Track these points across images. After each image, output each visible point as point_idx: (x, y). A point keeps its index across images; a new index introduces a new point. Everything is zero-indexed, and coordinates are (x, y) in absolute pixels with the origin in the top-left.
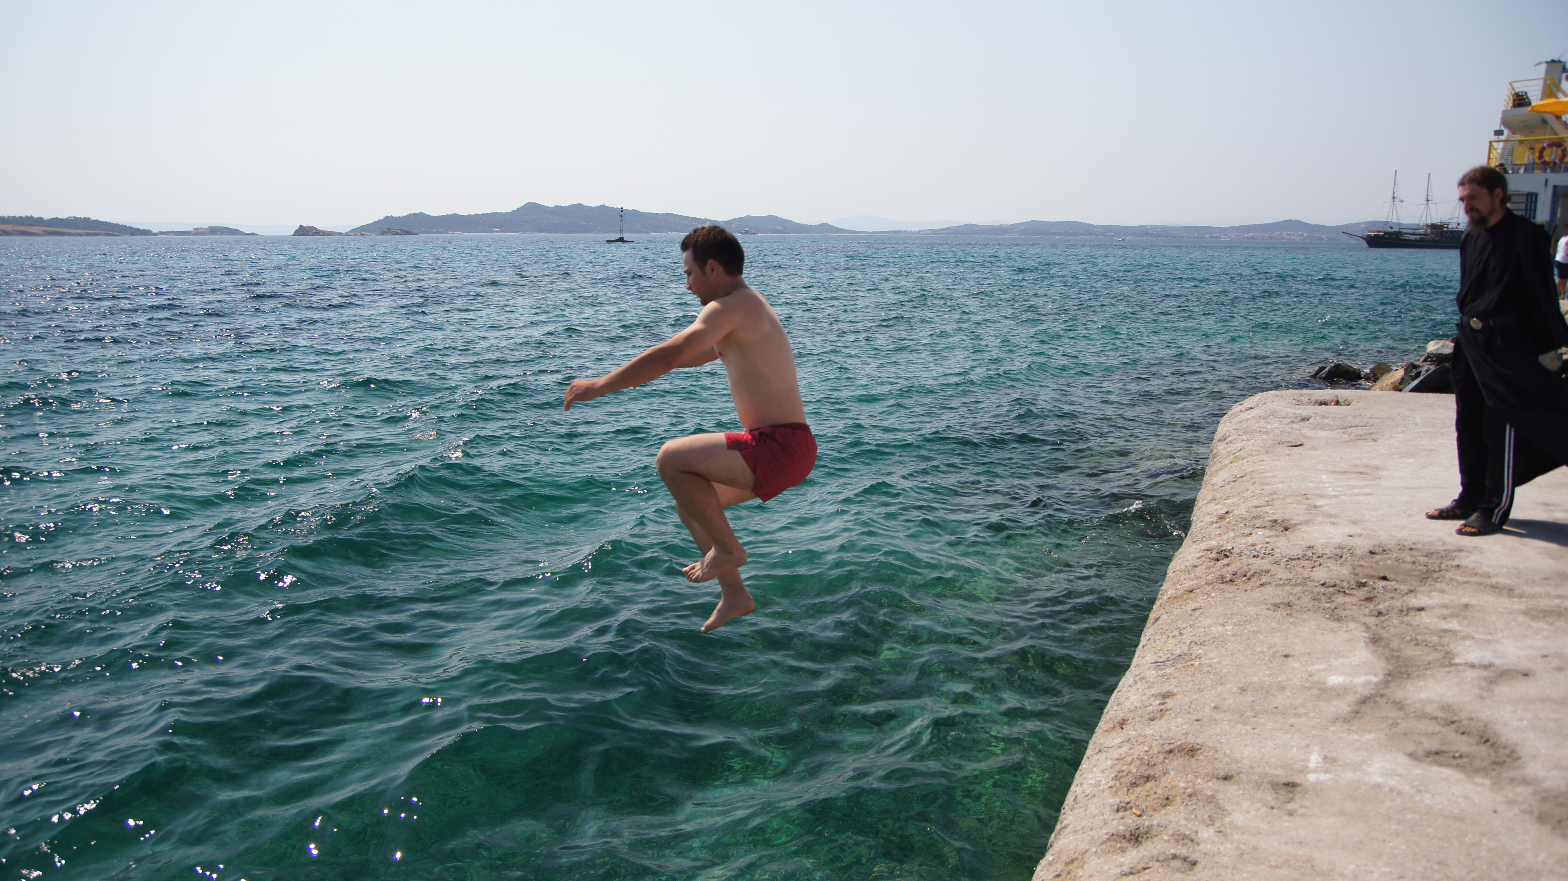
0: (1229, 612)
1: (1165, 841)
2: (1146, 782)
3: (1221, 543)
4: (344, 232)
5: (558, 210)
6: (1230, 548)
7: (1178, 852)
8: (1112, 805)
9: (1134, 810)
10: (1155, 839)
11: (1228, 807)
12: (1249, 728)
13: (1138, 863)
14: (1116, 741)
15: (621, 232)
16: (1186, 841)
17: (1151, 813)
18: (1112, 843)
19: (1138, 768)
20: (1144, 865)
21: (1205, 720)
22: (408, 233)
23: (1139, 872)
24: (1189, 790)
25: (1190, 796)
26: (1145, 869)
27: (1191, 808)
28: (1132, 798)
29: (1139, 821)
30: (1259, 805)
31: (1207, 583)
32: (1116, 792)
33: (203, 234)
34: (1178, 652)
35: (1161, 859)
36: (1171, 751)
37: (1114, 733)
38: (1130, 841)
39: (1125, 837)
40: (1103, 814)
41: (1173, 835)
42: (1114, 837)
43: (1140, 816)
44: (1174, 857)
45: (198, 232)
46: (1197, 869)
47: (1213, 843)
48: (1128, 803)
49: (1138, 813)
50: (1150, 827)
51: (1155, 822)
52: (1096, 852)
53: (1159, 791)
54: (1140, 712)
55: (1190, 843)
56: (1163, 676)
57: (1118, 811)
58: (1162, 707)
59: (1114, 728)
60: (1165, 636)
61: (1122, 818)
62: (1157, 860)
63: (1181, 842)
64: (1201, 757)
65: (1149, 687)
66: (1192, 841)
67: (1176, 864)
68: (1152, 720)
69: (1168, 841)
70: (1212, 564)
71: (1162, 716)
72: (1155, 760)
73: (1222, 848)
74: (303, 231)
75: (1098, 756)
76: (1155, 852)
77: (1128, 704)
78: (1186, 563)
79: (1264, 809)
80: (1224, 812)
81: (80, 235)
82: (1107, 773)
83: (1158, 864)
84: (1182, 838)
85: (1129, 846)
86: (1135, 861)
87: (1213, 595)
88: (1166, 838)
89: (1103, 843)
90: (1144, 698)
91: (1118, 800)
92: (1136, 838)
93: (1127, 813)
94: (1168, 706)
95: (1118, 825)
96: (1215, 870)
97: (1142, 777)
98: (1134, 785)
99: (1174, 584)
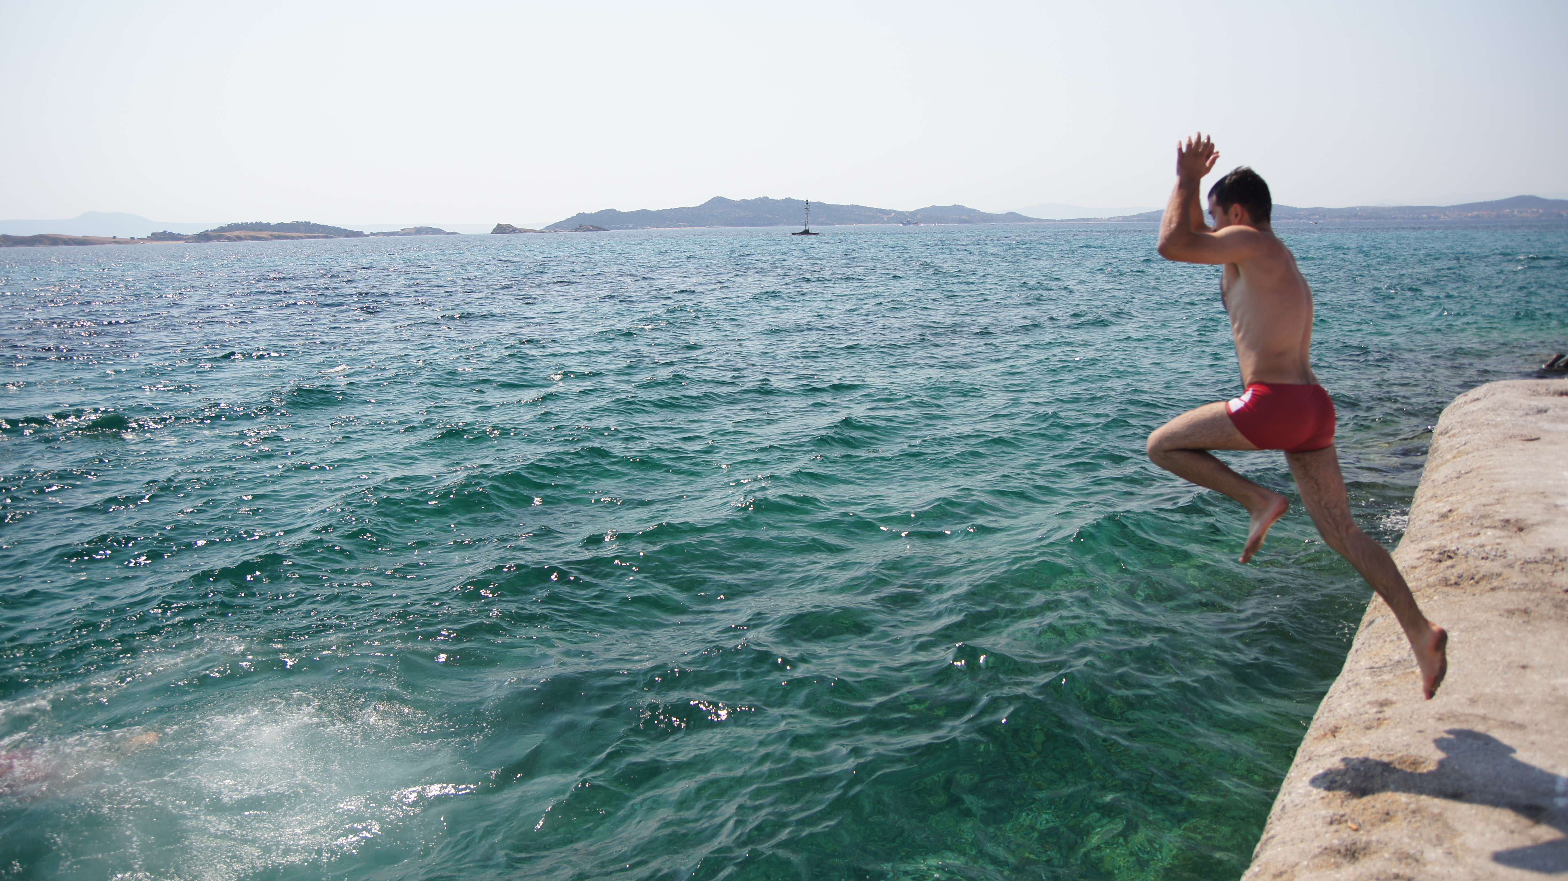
1: (1386, 859)
3: (1444, 543)
4: (538, 229)
5: (744, 204)
6: (1454, 548)
7: (1401, 872)
8: (1324, 818)
9: (1349, 824)
10: (1374, 856)
11: (1459, 827)
14: (1328, 750)
15: (807, 224)
16: (1409, 861)
17: (1368, 828)
18: (1325, 857)
19: (1353, 779)
21: (1429, 731)
22: (598, 229)
24: (1413, 806)
25: (1414, 812)
27: (1416, 825)
28: (1347, 810)
29: (1356, 836)
30: (1496, 827)
31: (1428, 586)
32: (1329, 804)
34: (1397, 658)
35: (1381, 878)
37: (1325, 741)
38: (1345, 856)
39: (1339, 852)
40: (1314, 826)
41: (1395, 853)
42: (1328, 851)
43: (1356, 830)
44: (1397, 877)
45: (405, 232)
47: (1442, 865)
48: (1343, 816)
49: (1354, 827)
50: (1368, 843)
51: (1374, 838)
52: (1307, 866)
53: (1378, 805)
54: (1354, 720)
55: (1414, 864)
56: (1379, 683)
57: (1331, 823)
58: (1380, 715)
59: (1325, 735)
60: (1381, 641)
61: (1337, 831)
63: (1404, 861)
65: (1364, 694)
66: (1417, 861)
68: (1368, 729)
69: (1390, 859)
70: (1434, 565)
71: (1379, 725)
72: (1372, 772)
73: (1453, 871)
74: (501, 229)
75: (1309, 764)
76: (1373, 870)
77: (1340, 711)
80: (1455, 833)
81: (301, 238)
84: (1404, 857)
85: (1345, 862)
86: (1352, 878)
87: (1435, 598)
88: (1386, 855)
89: (1316, 856)
90: (1359, 705)
91: (1331, 812)
92: (1352, 853)
93: (1343, 826)
94: (1386, 715)
95: (1332, 838)
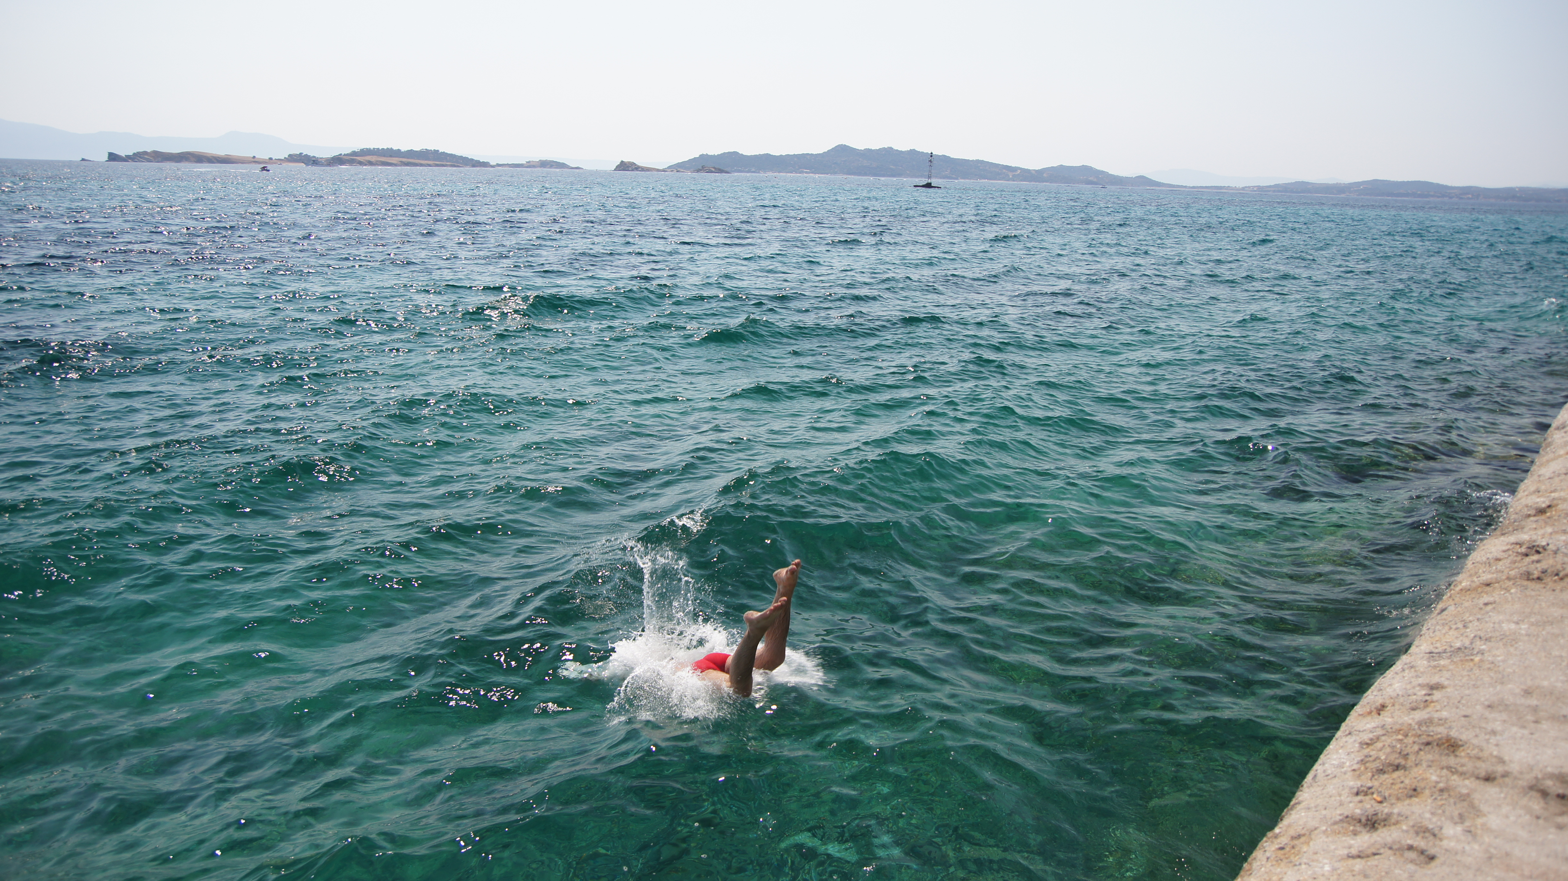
0: (1527, 610)
1: (1403, 831)
2: (1394, 771)
3: (1534, 537)
4: (661, 168)
5: (868, 153)
6: (1544, 543)
7: (1415, 844)
8: (1351, 788)
9: (1375, 796)
10: (1393, 828)
11: (1484, 808)
12: (1526, 732)
13: (1369, 848)
14: (1368, 726)
15: (929, 177)
17: (1393, 801)
18: (1345, 825)
19: (1387, 755)
20: (1374, 851)
21: (1475, 717)
22: (720, 171)
23: (1368, 856)
24: (1441, 785)
25: (1441, 791)
26: (1375, 854)
27: (1440, 803)
28: (1376, 784)
29: (1378, 807)
30: (1522, 812)
31: (1509, 579)
32: (1359, 776)
33: (534, 167)
34: (1458, 645)
35: (1395, 847)
36: (1428, 744)
37: (1369, 718)
38: (1365, 825)
39: (1360, 821)
40: (1340, 795)
41: (1413, 826)
42: (1349, 819)
43: (1380, 802)
44: (1410, 848)
45: (530, 165)
46: (1433, 864)
47: (1458, 841)
48: (1370, 788)
49: (1379, 799)
50: (1389, 815)
51: (1396, 811)
52: (1325, 832)
53: (1407, 781)
54: (1401, 700)
55: (1431, 838)
56: (1435, 667)
57: (1357, 794)
58: (1427, 698)
59: (1370, 713)
60: (1447, 628)
61: (1361, 802)
62: (1390, 848)
63: (1421, 835)
64: (1463, 754)
65: (1417, 676)
66: (1434, 835)
67: (1412, 855)
68: (1413, 709)
69: (1407, 831)
70: (1519, 558)
71: (1426, 707)
72: (1408, 750)
73: (1467, 848)
74: (624, 166)
75: (1348, 738)
76: (1389, 840)
77: (1390, 691)
78: (1488, 555)
79: (1527, 817)
80: (1478, 813)
81: (429, 165)
82: (1352, 756)
83: (1390, 852)
84: (1422, 830)
85: (1364, 831)
86: (1365, 845)
87: (1513, 591)
88: (1404, 827)
89: (1335, 823)
90: (1408, 687)
91: (1359, 783)
92: (1372, 823)
93: (1367, 798)
94: (1435, 698)
95: (1355, 808)
96: (1455, 869)
97: (1390, 765)
98: (1381, 771)
99: (1471, 576)
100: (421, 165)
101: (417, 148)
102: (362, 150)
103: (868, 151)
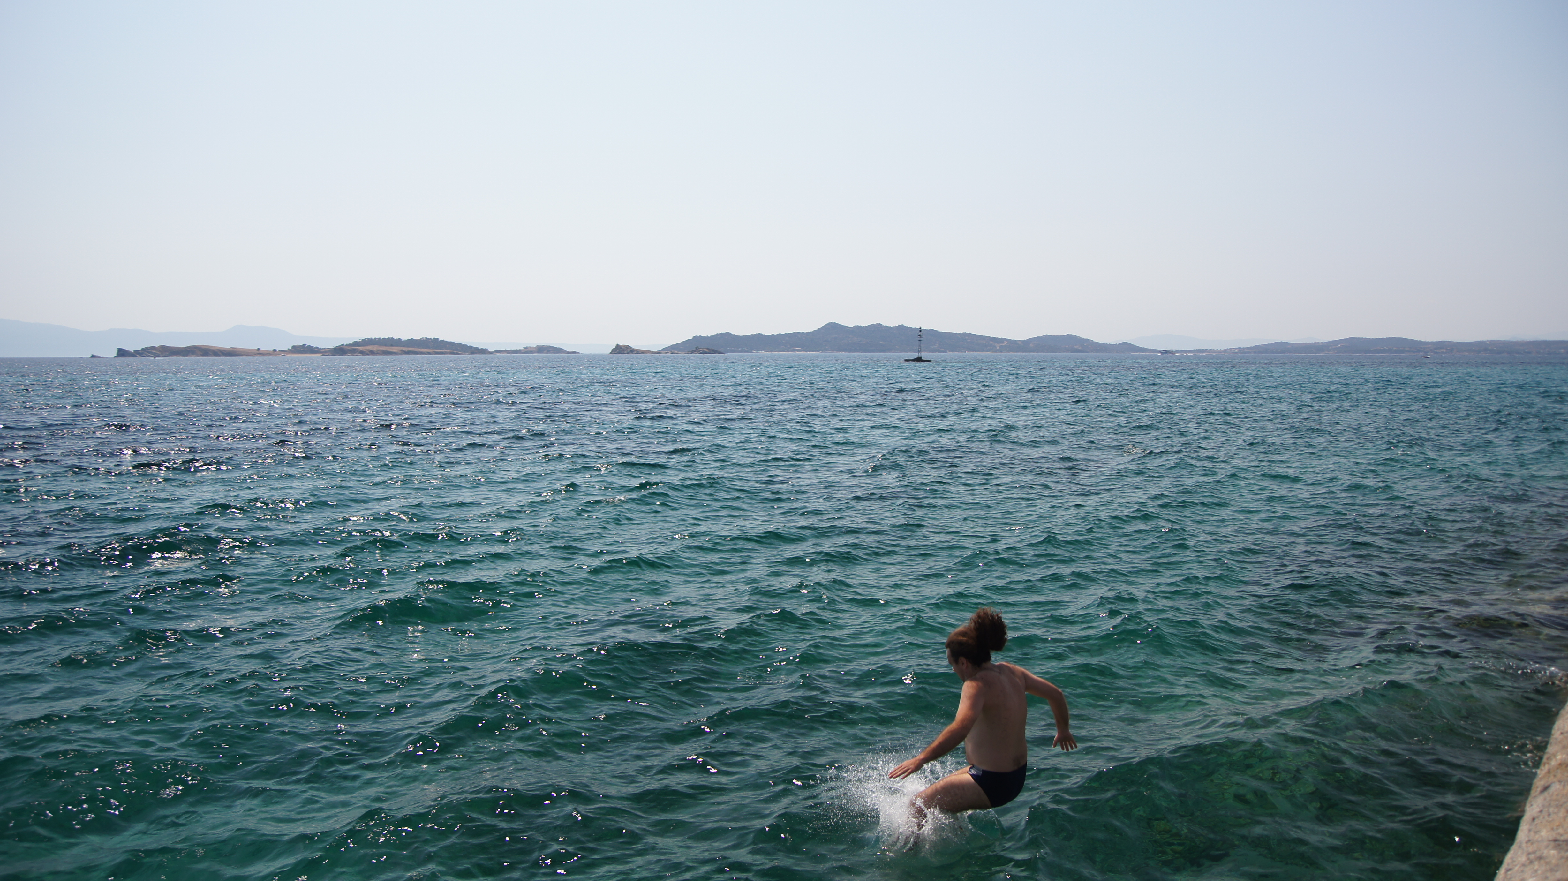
4: (655, 350)
15: (919, 351)
22: (715, 352)
33: (531, 352)
45: (527, 351)
74: (619, 350)
100: (421, 353)
101: (417, 337)
102: (364, 340)
103: (858, 328)
